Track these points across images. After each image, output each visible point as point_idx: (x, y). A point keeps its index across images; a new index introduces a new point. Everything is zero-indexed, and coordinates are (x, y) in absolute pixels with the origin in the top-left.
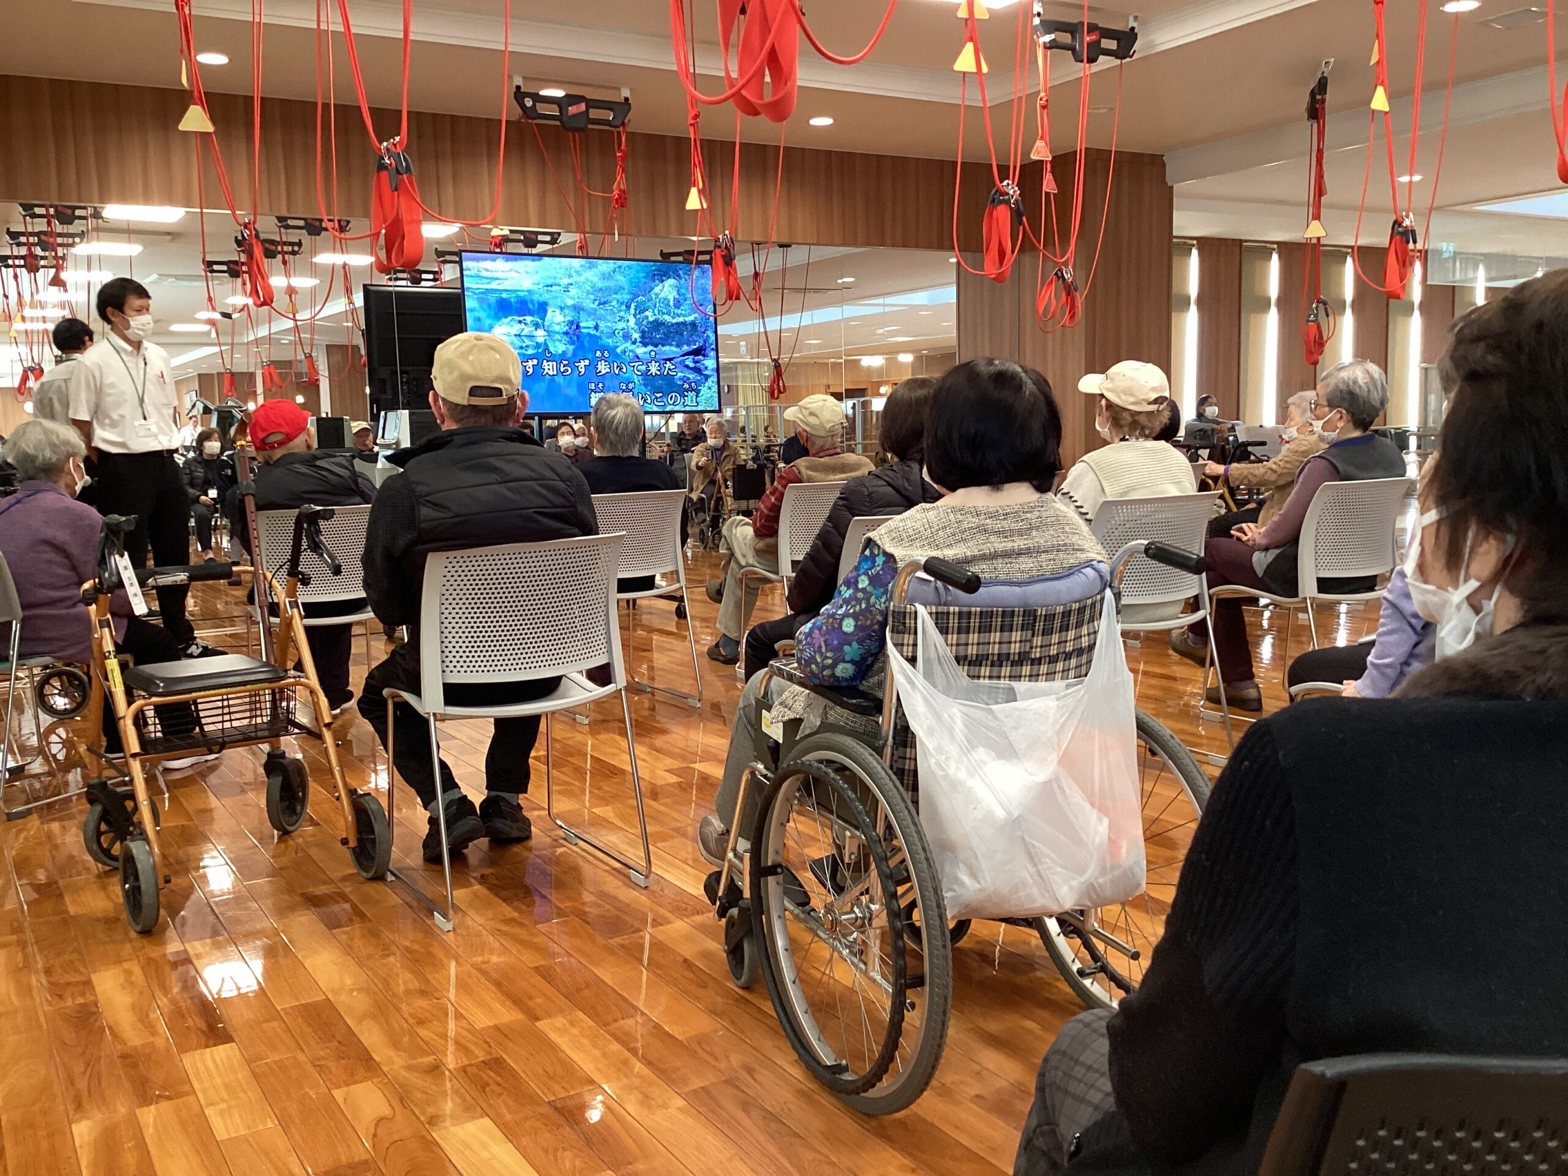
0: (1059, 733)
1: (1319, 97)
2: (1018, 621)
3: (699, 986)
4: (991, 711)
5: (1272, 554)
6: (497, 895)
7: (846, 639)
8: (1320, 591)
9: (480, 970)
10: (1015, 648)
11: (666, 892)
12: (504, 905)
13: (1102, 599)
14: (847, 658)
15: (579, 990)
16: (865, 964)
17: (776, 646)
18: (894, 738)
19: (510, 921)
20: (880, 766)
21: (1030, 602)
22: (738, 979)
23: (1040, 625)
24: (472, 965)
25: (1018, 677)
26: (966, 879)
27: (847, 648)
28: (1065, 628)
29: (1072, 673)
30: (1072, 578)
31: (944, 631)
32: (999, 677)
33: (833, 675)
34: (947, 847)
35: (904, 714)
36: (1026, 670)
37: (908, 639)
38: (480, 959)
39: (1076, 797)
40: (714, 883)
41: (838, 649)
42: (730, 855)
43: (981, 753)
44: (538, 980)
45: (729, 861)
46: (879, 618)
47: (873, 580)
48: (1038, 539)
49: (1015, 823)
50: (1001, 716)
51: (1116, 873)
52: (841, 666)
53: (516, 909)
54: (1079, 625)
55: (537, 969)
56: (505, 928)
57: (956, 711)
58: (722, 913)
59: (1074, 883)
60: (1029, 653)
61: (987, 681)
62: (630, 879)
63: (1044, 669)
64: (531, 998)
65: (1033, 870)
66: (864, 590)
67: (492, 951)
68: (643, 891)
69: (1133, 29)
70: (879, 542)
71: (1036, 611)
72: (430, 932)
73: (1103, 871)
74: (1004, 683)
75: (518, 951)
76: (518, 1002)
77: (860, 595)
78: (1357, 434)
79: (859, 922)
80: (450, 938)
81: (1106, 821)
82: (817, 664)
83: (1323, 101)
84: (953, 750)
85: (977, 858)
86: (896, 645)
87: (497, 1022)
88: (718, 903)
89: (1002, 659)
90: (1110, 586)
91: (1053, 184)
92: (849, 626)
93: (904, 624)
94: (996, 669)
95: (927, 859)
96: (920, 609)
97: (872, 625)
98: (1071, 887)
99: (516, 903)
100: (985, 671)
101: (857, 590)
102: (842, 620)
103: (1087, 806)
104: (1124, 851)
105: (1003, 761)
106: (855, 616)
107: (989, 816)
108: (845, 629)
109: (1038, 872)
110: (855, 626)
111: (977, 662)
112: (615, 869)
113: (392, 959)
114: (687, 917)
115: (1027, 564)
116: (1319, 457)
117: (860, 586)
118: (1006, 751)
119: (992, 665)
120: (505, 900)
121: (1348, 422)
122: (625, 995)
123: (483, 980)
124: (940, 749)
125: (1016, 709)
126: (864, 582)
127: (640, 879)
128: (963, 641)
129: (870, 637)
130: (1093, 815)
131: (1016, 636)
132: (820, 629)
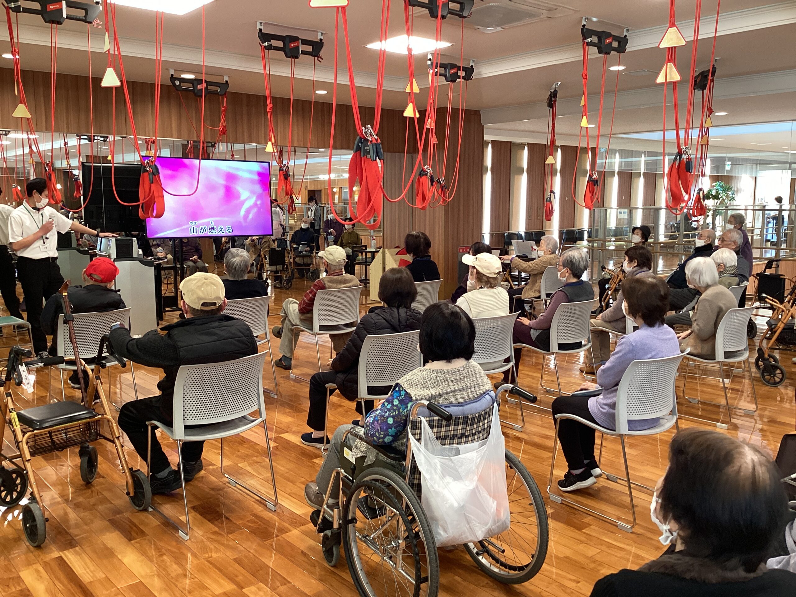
0: (478, 467)
1: (553, 99)
2: (461, 421)
3: (312, 566)
4: (451, 460)
5: (538, 332)
6: (205, 517)
7: (390, 426)
8: (559, 350)
9: (208, 561)
10: (459, 432)
11: (285, 513)
12: (210, 524)
13: (493, 407)
14: (390, 434)
15: (258, 571)
16: (395, 564)
17: (326, 386)
18: (410, 472)
19: (215, 533)
20: (404, 484)
21: (466, 413)
22: (330, 562)
23: (469, 422)
24: (204, 559)
25: (460, 443)
26: (442, 532)
27: (390, 430)
28: (479, 422)
29: (481, 439)
30: (481, 401)
31: (432, 427)
32: (453, 444)
33: (384, 441)
34: (435, 520)
35: (415, 461)
36: (463, 440)
37: (418, 432)
38: (207, 556)
39: (485, 494)
40: (316, 517)
41: (386, 430)
42: (325, 506)
43: (448, 479)
44: (237, 566)
45: (325, 509)
46: (404, 418)
47: (400, 401)
48: (468, 381)
49: (462, 508)
50: (455, 462)
51: (499, 523)
52: (387, 438)
53: (216, 525)
54: (484, 419)
55: (235, 560)
56: (213, 537)
57: (437, 461)
58: (320, 531)
59: (483, 529)
60: (465, 433)
61: (448, 446)
62: (266, 506)
63: (470, 438)
64: (237, 576)
65: (467, 526)
66: (396, 406)
67: (211, 551)
68: (275, 513)
69: (472, 66)
70: (402, 384)
71: (468, 417)
72: (179, 541)
73: (494, 524)
74: (455, 446)
75: (224, 550)
76: (232, 579)
77: (395, 408)
78: (575, 280)
79: (394, 548)
80: (188, 543)
81: (495, 502)
82: (376, 437)
83: (555, 101)
84: (436, 477)
85: (447, 524)
86: (412, 434)
87: (225, 591)
88: (318, 526)
89: (454, 437)
90: (496, 401)
91: (436, 140)
92: (390, 421)
93: (416, 426)
94: (452, 441)
95: (429, 530)
96: (423, 419)
97: (401, 421)
98: (482, 531)
99: (216, 522)
100: (447, 442)
101: (393, 405)
102: (387, 418)
103: (489, 497)
104: (502, 514)
105: (456, 482)
106: (393, 417)
107: (452, 506)
108: (389, 422)
109: (470, 527)
110: (394, 421)
111: (445, 438)
112: (257, 500)
113: (165, 557)
114: (298, 527)
115: (463, 395)
116: (560, 290)
117: (395, 403)
118: (457, 477)
119: (450, 439)
120: (209, 521)
121: (570, 274)
122: (279, 572)
123: (211, 566)
124: (431, 479)
125: (461, 458)
126: (396, 402)
127: (272, 507)
128: (439, 431)
129: (399, 425)
130: (491, 500)
131: (460, 427)
132: (377, 421)
